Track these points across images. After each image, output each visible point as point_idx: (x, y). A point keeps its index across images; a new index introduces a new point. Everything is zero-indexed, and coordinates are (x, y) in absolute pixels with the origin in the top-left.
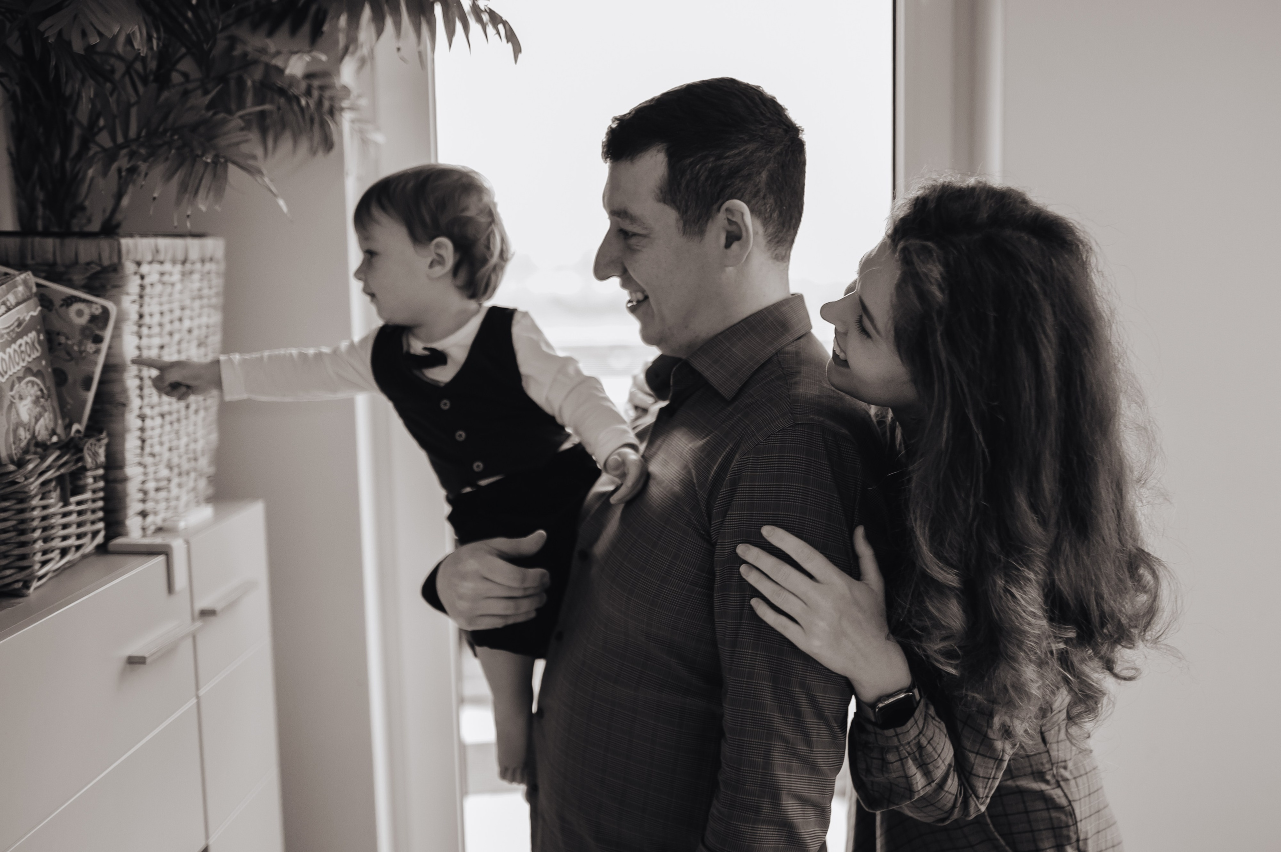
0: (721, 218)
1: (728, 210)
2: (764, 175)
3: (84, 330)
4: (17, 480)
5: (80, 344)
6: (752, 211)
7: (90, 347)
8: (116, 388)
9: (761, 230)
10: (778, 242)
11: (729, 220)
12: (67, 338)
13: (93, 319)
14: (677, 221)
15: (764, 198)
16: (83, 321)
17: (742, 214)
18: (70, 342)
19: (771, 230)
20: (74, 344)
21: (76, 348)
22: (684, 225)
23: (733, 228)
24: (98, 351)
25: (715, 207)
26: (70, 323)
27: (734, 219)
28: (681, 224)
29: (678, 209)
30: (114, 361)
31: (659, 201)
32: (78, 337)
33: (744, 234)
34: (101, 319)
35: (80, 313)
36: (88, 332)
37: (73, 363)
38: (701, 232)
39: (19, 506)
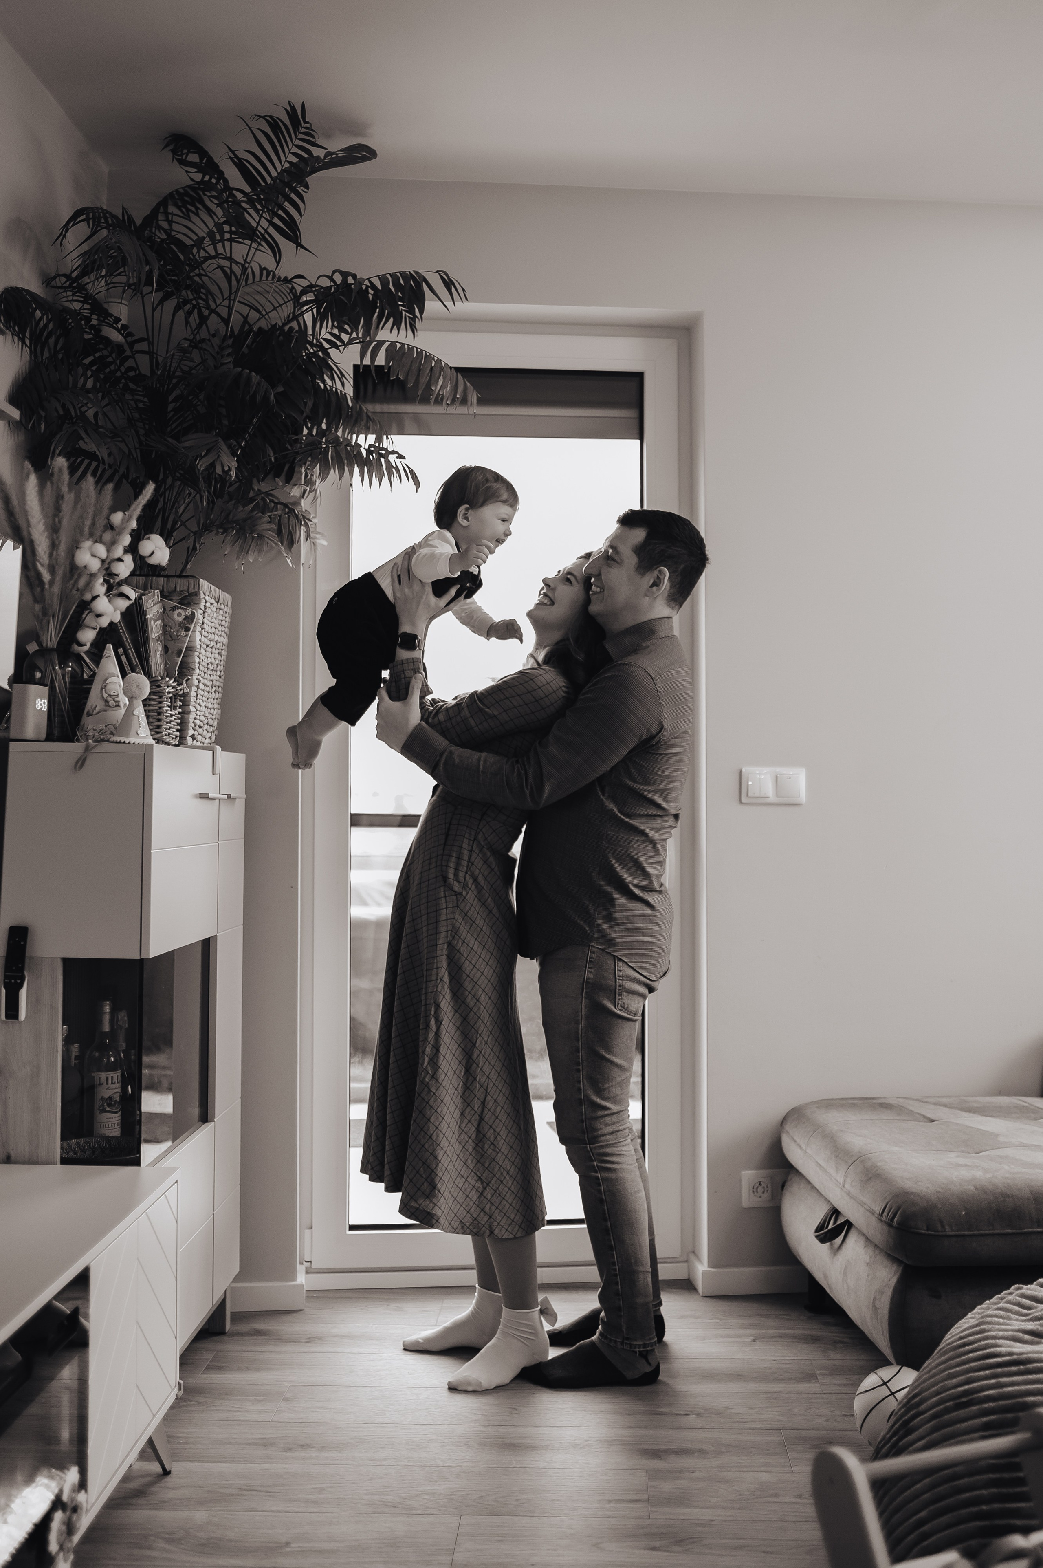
0: (656, 573)
1: (660, 572)
2: (682, 566)
3: (181, 623)
4: (161, 685)
5: (178, 631)
6: (669, 578)
7: (183, 633)
8: (190, 660)
9: (668, 588)
10: (673, 599)
11: (658, 576)
12: (171, 628)
13: (186, 618)
14: (636, 563)
15: (677, 575)
16: (181, 619)
17: (665, 576)
18: (172, 630)
19: (672, 591)
20: (174, 632)
21: (175, 633)
22: (638, 567)
23: (658, 581)
24: (187, 636)
25: (655, 567)
26: (173, 620)
27: (660, 576)
28: (636, 566)
29: (639, 559)
30: (191, 645)
31: (633, 551)
32: (177, 627)
33: (661, 585)
34: (191, 618)
35: (179, 615)
36: (182, 625)
37: (173, 641)
38: (643, 574)
39: (160, 700)
